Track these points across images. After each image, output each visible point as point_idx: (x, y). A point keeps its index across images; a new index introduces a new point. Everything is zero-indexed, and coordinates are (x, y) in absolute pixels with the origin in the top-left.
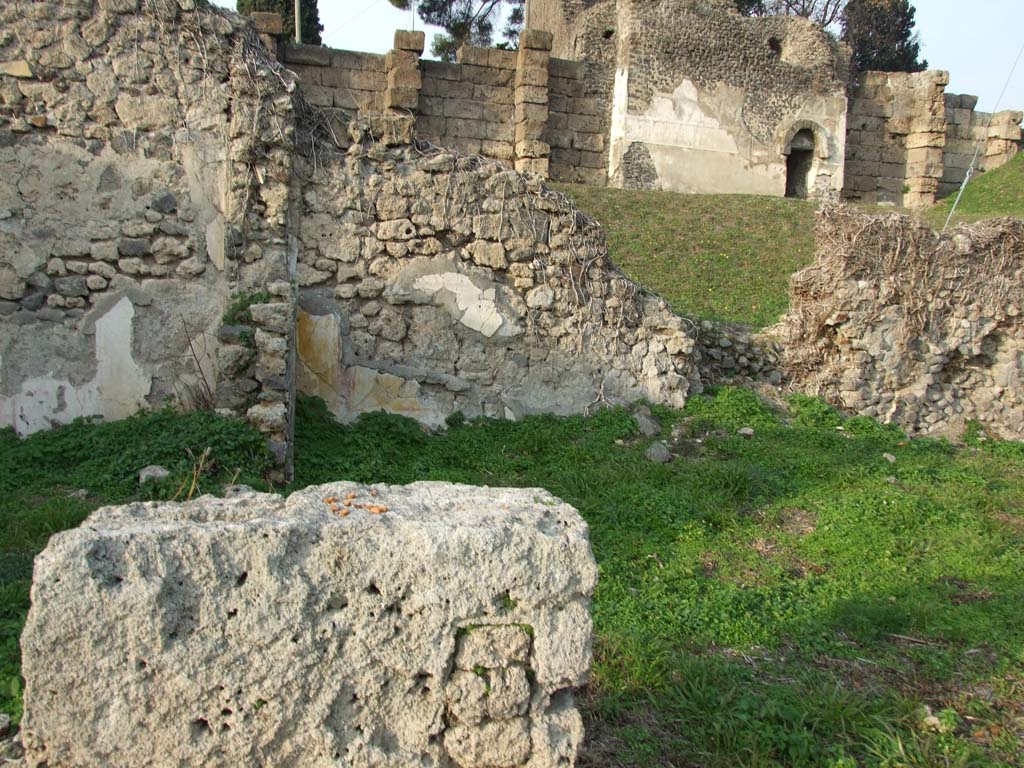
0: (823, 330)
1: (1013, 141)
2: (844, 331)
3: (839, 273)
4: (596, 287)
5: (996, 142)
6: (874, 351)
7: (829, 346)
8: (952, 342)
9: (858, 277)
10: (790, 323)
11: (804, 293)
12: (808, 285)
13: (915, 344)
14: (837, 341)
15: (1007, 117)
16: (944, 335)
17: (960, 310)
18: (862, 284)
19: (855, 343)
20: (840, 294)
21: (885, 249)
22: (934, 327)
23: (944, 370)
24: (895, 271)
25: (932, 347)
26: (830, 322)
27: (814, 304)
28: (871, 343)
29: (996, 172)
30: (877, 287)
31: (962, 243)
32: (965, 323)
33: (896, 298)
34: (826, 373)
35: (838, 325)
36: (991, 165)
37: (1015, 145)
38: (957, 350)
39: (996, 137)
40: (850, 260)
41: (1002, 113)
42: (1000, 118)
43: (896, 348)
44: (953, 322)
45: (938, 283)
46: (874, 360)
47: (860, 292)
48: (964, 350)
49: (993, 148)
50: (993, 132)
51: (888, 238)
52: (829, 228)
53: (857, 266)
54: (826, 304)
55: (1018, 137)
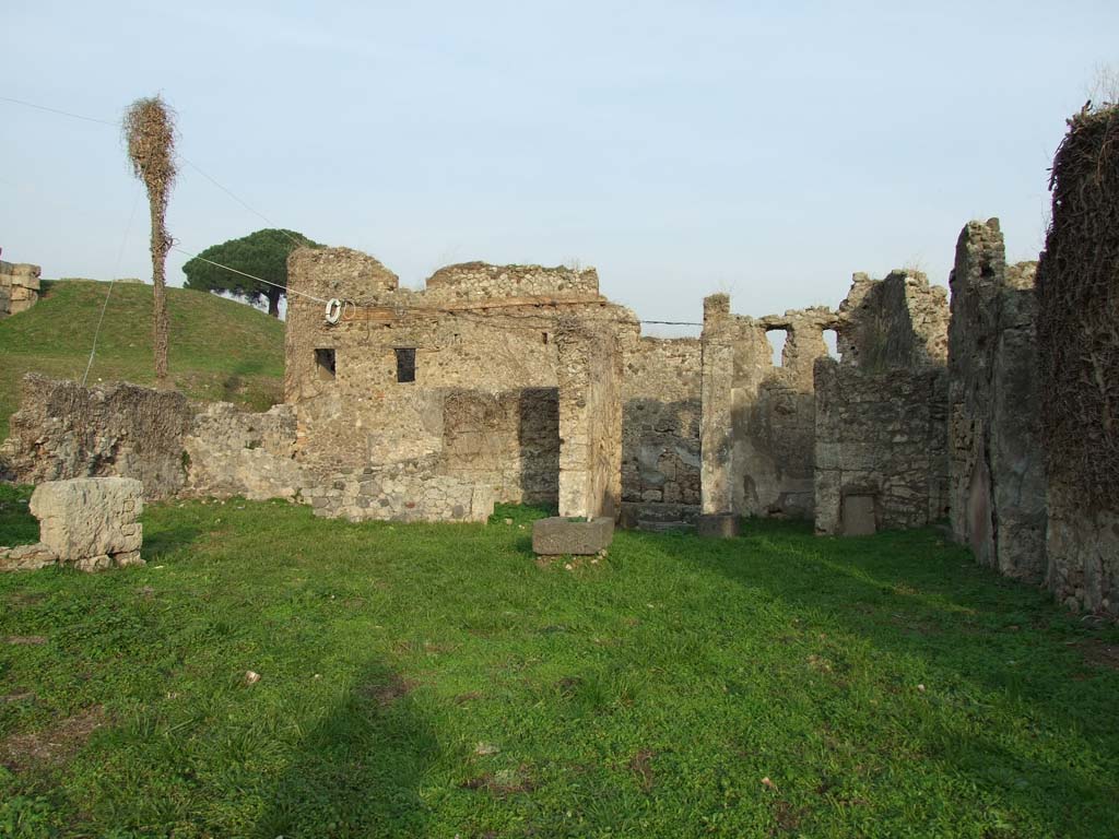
0: (35, 446)
1: (34, 290)
2: (47, 446)
3: (44, 414)
5: (19, 289)
6: (62, 457)
7: (36, 456)
8: (98, 450)
9: (54, 416)
10: (13, 443)
11: (22, 425)
12: (25, 420)
13: (81, 452)
14: (40, 453)
15: (28, 270)
16: (94, 446)
17: (101, 432)
18: (55, 419)
19: (52, 453)
20: (44, 425)
21: (66, 400)
22: (89, 442)
23: (94, 466)
24: (71, 412)
25: (89, 453)
26: (39, 441)
27: (28, 432)
28: (60, 452)
30: (62, 420)
31: (101, 396)
32: (103, 439)
33: (71, 427)
34: (36, 472)
35: (42, 444)
37: (35, 294)
38: (100, 456)
39: (19, 285)
40: (50, 406)
41: (23, 265)
42: (22, 269)
43: (72, 454)
44: (98, 439)
45: (91, 418)
46: (62, 462)
47: (54, 424)
48: (103, 455)
49: (17, 294)
50: (17, 280)
51: (67, 394)
52: (34, 388)
53: (54, 411)
54: (37, 432)
55: (38, 288)
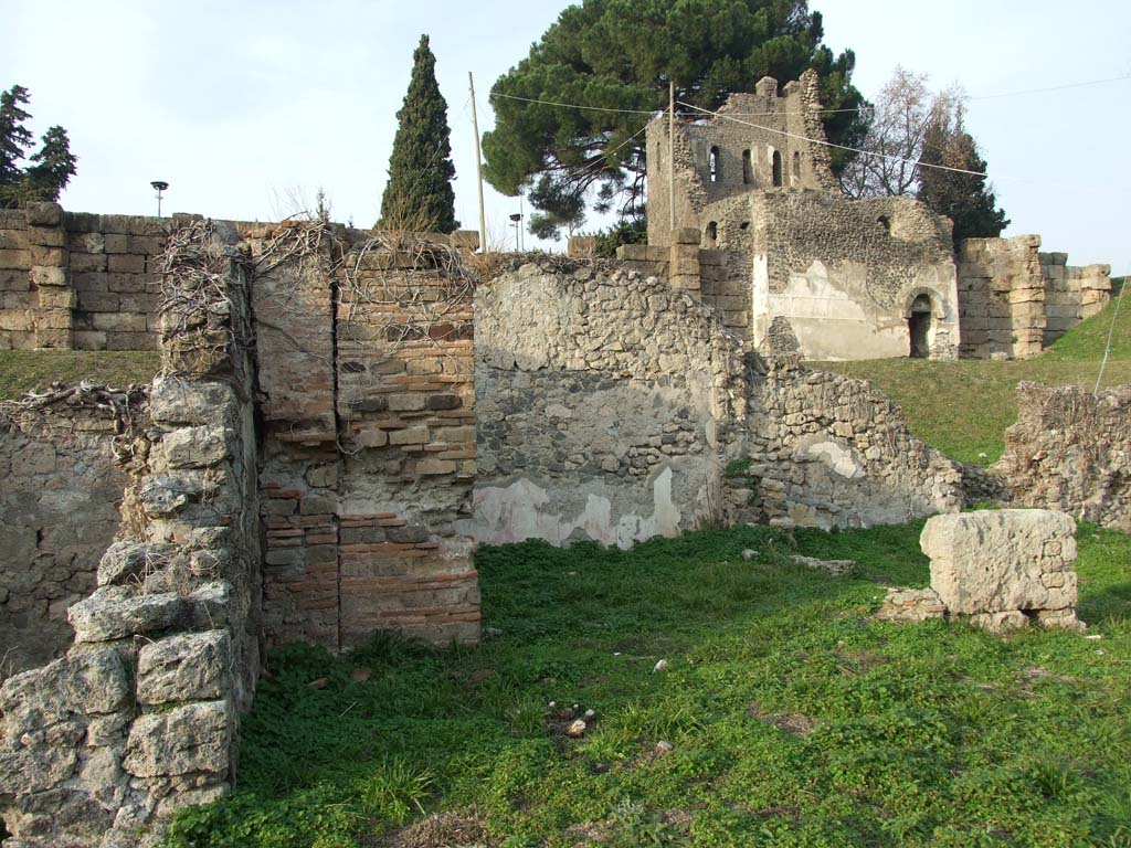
0: (1032, 464)
1: (1105, 290)
2: (1045, 463)
3: (1039, 426)
4: (902, 445)
5: (1089, 292)
6: (1066, 475)
7: (1035, 474)
8: (1115, 466)
9: (1051, 428)
10: (1008, 460)
11: (1017, 440)
12: (1019, 435)
13: (1091, 469)
14: (1041, 470)
15: (1097, 270)
16: (1109, 462)
17: (1117, 445)
18: (1054, 432)
19: (1053, 470)
20: (1041, 439)
21: (1066, 409)
22: (1101, 457)
23: (1111, 486)
24: (1073, 422)
25: (1102, 470)
26: (1036, 458)
27: (1024, 447)
28: (1063, 470)
29: (1092, 319)
30: (1063, 433)
31: (1113, 401)
32: (1121, 453)
33: (1075, 440)
34: (1036, 492)
35: (1041, 460)
36: (1087, 313)
37: (1106, 294)
38: (1118, 472)
39: (1088, 288)
40: (1045, 417)
41: (1091, 266)
42: (1090, 271)
43: (1079, 472)
44: (1113, 453)
45: (1101, 428)
46: (1066, 481)
47: (1053, 437)
48: (1123, 471)
49: (1088, 298)
50: (1086, 283)
51: (1066, 402)
52: (1027, 398)
53: (1050, 422)
54: (1032, 447)
55: (1109, 287)
